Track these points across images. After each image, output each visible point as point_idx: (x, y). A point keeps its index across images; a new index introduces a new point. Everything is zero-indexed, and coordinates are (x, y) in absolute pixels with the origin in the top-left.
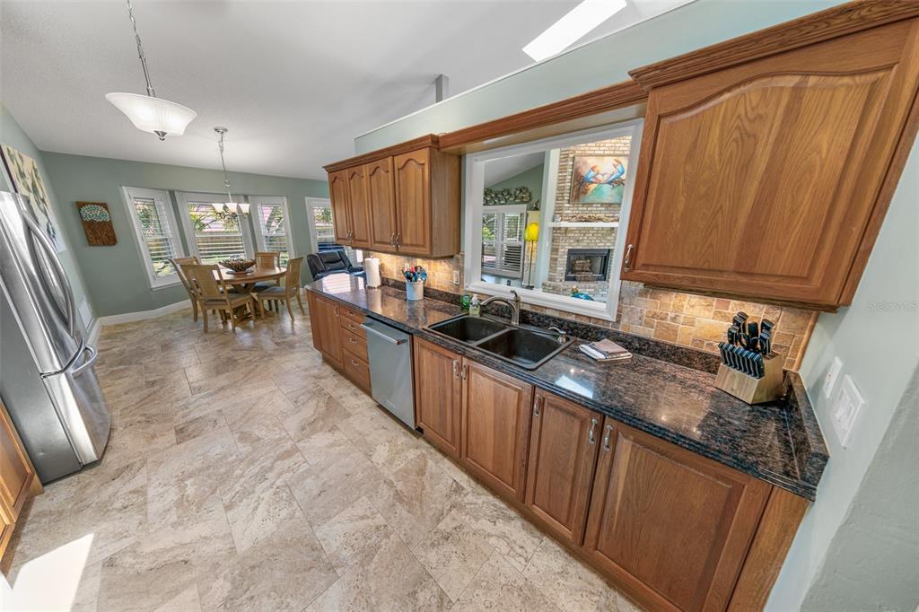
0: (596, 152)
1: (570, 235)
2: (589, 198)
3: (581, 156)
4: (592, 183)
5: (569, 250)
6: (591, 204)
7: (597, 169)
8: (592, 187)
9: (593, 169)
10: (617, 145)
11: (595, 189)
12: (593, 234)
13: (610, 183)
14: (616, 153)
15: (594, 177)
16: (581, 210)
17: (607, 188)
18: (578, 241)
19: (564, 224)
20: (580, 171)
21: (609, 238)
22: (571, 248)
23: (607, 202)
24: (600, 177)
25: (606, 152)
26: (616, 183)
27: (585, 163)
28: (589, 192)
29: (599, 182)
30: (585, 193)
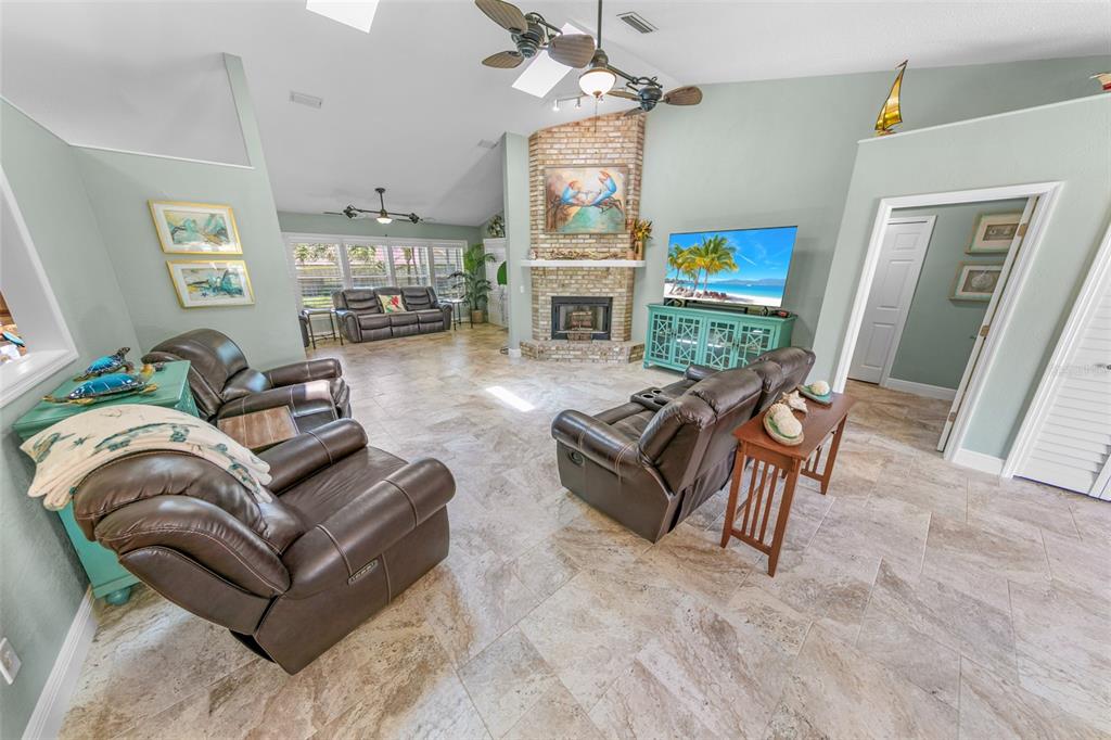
0: (574, 162)
1: (551, 277)
2: (571, 226)
3: (553, 167)
4: (572, 205)
5: (553, 297)
6: (575, 235)
7: (577, 185)
8: (574, 210)
9: (571, 185)
10: (603, 151)
11: (578, 214)
12: (583, 276)
13: (598, 205)
14: (603, 162)
15: (574, 197)
16: (562, 244)
17: (594, 212)
18: (563, 285)
19: (540, 263)
20: (552, 188)
21: (604, 281)
22: (555, 295)
23: (596, 231)
24: (582, 197)
25: (588, 162)
26: (606, 204)
27: (559, 178)
28: (570, 219)
29: (582, 204)
30: (564, 219)
